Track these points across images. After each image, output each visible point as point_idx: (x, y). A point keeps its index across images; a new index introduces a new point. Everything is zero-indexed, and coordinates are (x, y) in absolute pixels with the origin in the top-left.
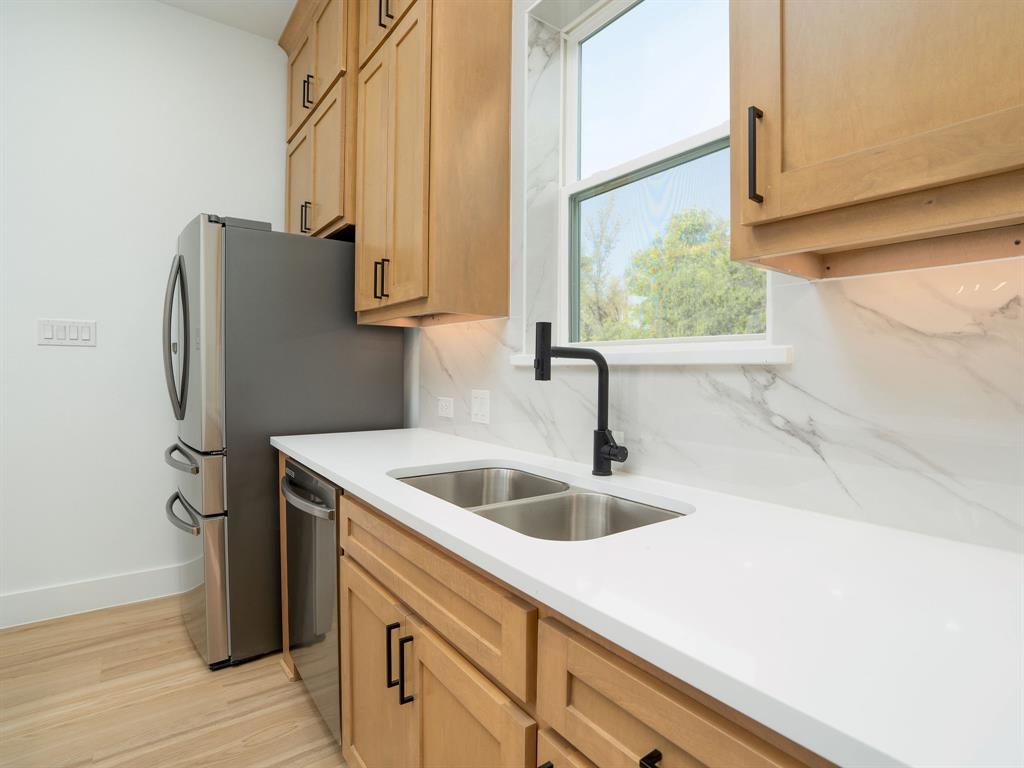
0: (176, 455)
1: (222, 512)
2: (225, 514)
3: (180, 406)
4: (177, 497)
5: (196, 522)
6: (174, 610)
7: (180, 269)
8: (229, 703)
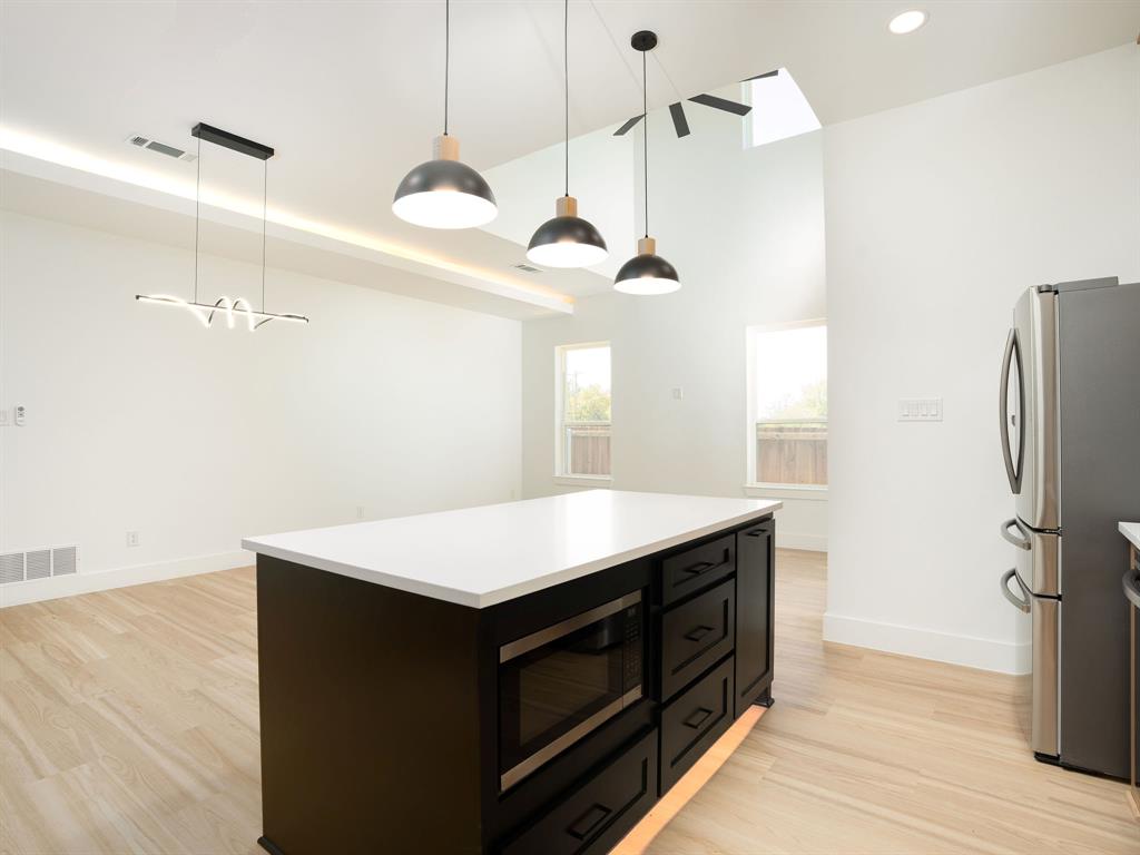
0: (1013, 530)
1: (1055, 595)
2: (1059, 598)
3: (1016, 481)
4: (1013, 573)
5: (1027, 600)
6: (1009, 688)
7: (1015, 342)
8: (1051, 799)
